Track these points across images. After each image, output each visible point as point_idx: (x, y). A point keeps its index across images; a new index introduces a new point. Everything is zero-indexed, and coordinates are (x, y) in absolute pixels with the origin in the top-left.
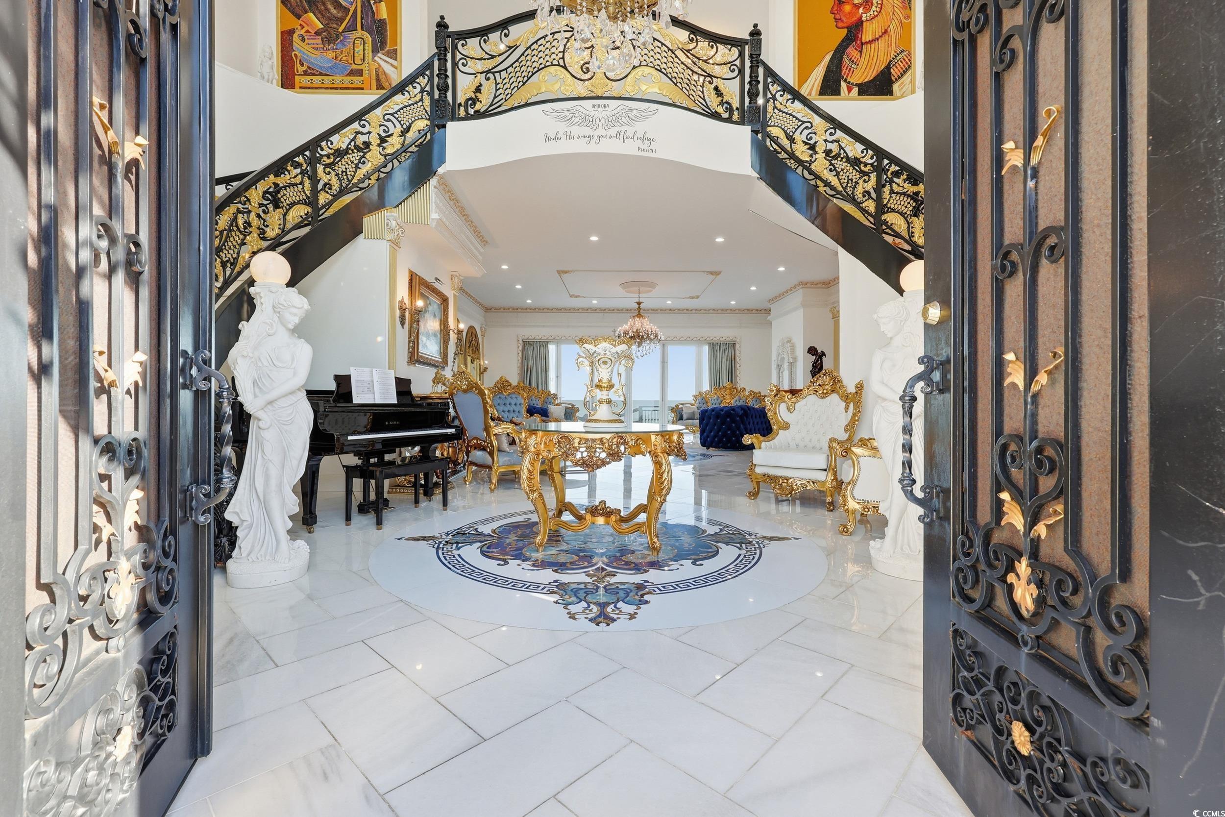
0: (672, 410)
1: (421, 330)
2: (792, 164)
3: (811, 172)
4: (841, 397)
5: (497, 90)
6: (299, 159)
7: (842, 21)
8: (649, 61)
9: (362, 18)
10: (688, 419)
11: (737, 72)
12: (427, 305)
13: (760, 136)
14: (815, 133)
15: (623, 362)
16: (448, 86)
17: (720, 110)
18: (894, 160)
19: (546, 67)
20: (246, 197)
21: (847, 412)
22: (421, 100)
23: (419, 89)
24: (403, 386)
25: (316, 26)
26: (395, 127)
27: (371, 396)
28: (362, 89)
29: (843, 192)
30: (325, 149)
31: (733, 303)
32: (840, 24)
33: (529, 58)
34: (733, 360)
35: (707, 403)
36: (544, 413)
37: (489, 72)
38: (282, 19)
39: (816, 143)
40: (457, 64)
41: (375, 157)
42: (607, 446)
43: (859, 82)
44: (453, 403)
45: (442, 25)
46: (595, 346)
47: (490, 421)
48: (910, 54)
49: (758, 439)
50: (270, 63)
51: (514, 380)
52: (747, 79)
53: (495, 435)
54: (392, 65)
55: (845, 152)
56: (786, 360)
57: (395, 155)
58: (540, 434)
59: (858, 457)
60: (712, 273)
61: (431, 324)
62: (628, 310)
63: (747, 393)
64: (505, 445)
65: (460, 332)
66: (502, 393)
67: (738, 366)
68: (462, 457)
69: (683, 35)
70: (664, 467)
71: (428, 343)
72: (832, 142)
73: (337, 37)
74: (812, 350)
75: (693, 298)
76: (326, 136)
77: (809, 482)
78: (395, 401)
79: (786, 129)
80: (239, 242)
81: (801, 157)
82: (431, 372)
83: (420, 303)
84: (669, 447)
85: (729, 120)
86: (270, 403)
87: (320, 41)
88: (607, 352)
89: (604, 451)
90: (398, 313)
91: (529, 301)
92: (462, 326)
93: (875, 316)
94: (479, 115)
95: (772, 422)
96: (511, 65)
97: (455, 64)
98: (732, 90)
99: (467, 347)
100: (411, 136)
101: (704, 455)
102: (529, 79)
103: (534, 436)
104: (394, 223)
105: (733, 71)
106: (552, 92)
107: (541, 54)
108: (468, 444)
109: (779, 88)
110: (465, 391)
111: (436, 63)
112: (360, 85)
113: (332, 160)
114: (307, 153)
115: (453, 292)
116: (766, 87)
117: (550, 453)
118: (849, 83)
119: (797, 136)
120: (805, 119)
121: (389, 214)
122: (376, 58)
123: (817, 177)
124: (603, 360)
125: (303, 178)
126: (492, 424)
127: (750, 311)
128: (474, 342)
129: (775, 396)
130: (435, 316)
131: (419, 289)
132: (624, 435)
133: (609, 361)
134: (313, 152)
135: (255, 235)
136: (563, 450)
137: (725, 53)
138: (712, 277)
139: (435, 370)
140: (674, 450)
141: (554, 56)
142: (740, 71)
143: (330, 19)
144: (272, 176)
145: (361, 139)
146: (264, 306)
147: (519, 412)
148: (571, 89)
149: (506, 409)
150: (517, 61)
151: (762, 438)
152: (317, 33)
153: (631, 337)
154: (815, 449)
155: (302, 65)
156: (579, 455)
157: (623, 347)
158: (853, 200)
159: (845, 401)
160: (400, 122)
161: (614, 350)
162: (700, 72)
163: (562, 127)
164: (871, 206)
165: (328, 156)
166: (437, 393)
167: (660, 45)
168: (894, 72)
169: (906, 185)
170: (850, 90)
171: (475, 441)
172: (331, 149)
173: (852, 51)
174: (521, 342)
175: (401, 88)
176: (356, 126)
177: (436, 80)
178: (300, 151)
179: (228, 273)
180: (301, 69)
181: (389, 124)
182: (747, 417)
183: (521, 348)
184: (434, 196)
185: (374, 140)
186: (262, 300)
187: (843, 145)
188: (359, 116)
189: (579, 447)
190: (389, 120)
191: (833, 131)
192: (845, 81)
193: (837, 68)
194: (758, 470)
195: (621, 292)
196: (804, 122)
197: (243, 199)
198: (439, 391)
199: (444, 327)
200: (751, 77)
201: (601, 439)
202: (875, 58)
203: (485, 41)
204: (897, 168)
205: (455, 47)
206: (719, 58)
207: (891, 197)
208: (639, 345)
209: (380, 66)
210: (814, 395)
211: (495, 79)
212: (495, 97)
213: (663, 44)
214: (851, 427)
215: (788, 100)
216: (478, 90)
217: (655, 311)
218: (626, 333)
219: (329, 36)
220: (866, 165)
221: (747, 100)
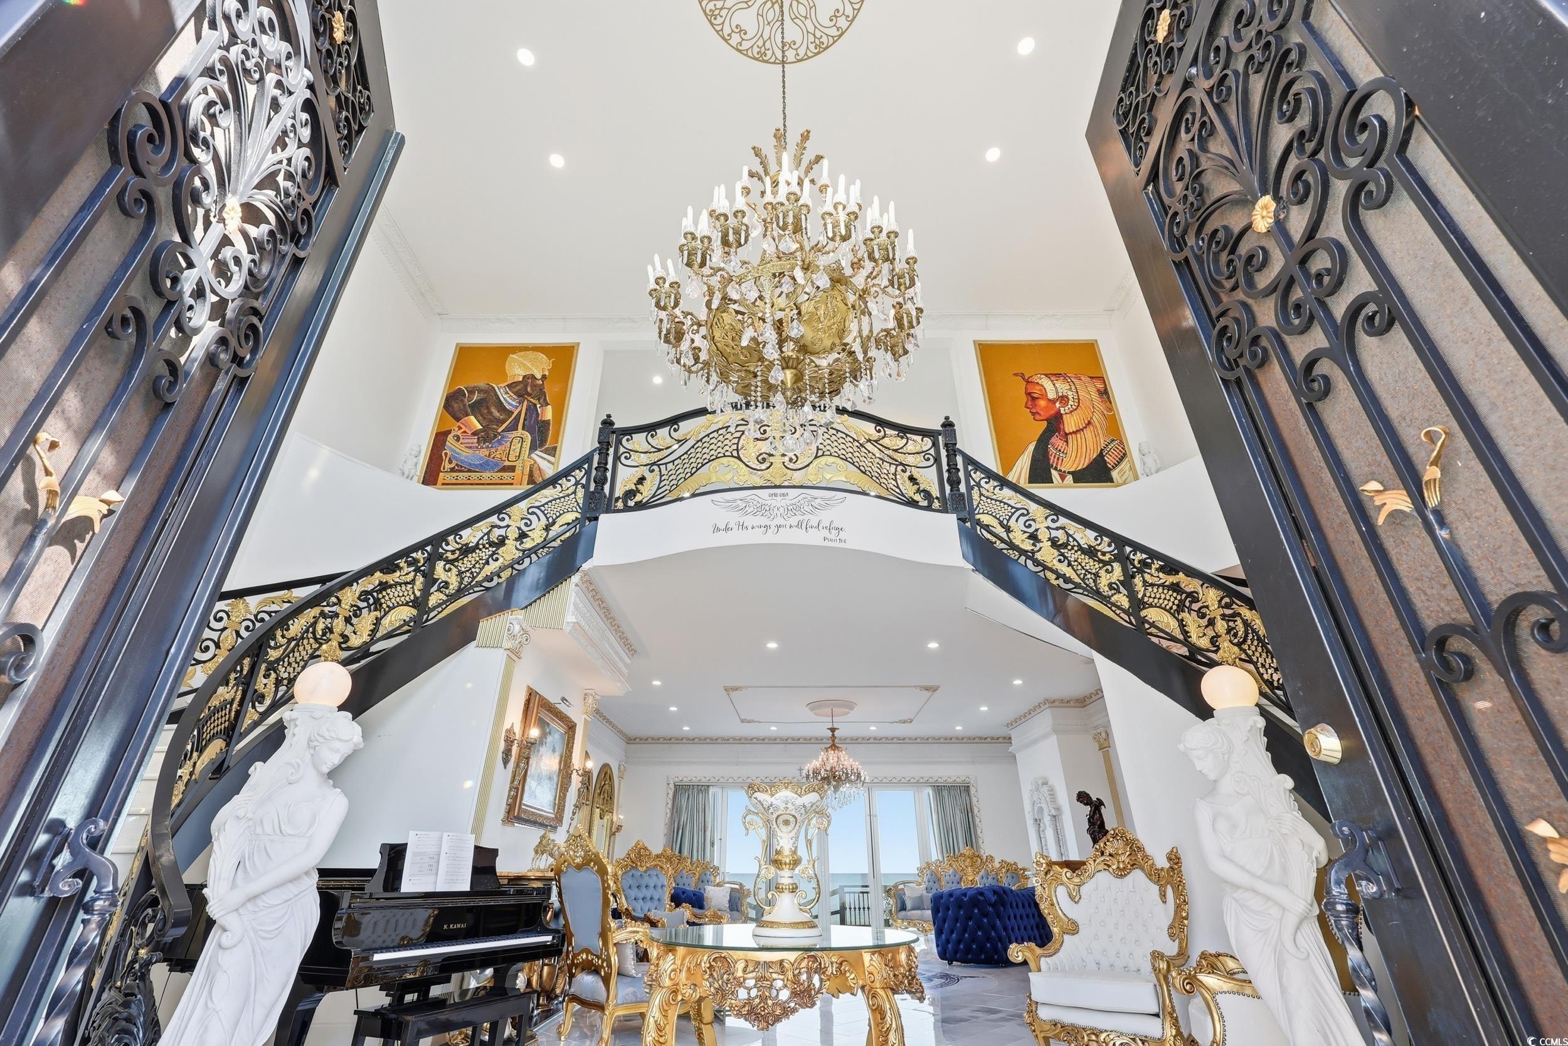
0: (888, 891)
1: (532, 770)
2: (1013, 554)
3: (1037, 563)
4: (1149, 876)
5: (661, 481)
6: (418, 555)
7: (1040, 414)
8: (832, 451)
9: (525, 420)
10: (913, 909)
11: (932, 460)
12: (544, 735)
13: (968, 524)
14: (1034, 520)
15: (814, 821)
16: (606, 479)
17: (917, 497)
18: (1137, 547)
19: (717, 458)
20: (337, 598)
21: (1164, 902)
22: (575, 493)
23: (573, 480)
24: (484, 861)
25: (475, 426)
26: (539, 520)
27: (432, 878)
28: (512, 484)
29: (1083, 584)
30: (452, 544)
31: (959, 728)
32: (1037, 417)
33: (699, 450)
34: (969, 813)
35: (939, 880)
36: (697, 901)
37: (654, 464)
38: (441, 420)
39: (1037, 530)
40: (619, 458)
41: (509, 552)
42: (790, 975)
43: (1072, 470)
44: (560, 888)
45: (607, 423)
46: (772, 795)
47: (610, 919)
48: (1121, 442)
49: (1032, 951)
50: (415, 460)
51: (657, 845)
52: (945, 467)
53: (615, 944)
54: (549, 461)
55: (1075, 540)
56: (1046, 813)
57: (532, 551)
58: (681, 951)
59: (1214, 994)
60: (927, 689)
61: (546, 762)
62: (818, 740)
63: (997, 865)
64: (631, 965)
65: (587, 774)
66: (636, 868)
67: (977, 820)
68: (560, 985)
69: (869, 428)
70: (888, 1018)
71: (539, 791)
72: (1057, 529)
73: (495, 436)
74: (1083, 797)
75: (904, 722)
76: (456, 530)
77: (1134, 1040)
78: (466, 887)
79: (998, 516)
80: (310, 652)
81: (1021, 546)
82: (534, 835)
83: (534, 733)
84: (895, 975)
85: (929, 508)
86: (253, 898)
87: (476, 441)
88: (790, 805)
89: (785, 986)
90: (502, 746)
91: (686, 728)
92: (590, 765)
93: (1181, 747)
94: (640, 506)
95: (1049, 919)
96: (680, 458)
97: (617, 458)
98: (929, 479)
99: (596, 795)
100: (555, 530)
101: (945, 976)
102: (697, 470)
103: (671, 956)
104: (517, 628)
105: (928, 459)
106: (724, 482)
107: (712, 446)
108: (573, 961)
109: (983, 476)
110: (579, 867)
111: (596, 458)
112: (510, 481)
113: (456, 555)
114: (429, 548)
115: (585, 716)
116: (968, 475)
117: (695, 991)
118: (1060, 471)
119: (1012, 523)
120: (1018, 506)
121: (513, 617)
122: (533, 455)
123: (1046, 568)
124: (784, 817)
125: (415, 575)
126: (613, 924)
127: (983, 740)
128: (607, 787)
129: (1046, 874)
130: (554, 751)
131: (537, 713)
132: (819, 954)
133: (792, 819)
134: (435, 549)
135: (335, 644)
136: (716, 985)
137: (917, 443)
138: (927, 694)
139: (540, 832)
140: (902, 982)
141: (727, 448)
142: (936, 460)
143: (491, 421)
144: (378, 574)
145: (497, 532)
146: (296, 738)
147: (659, 900)
148: (743, 479)
149: (641, 895)
150: (686, 453)
151: (1038, 951)
152: (474, 434)
153: (823, 779)
154: (1129, 973)
155: (450, 462)
156: (742, 994)
157: (813, 797)
158: (1097, 594)
159: (1157, 883)
160: (545, 515)
161: (800, 801)
162: (891, 461)
163: (733, 518)
164: (1122, 600)
165: (453, 552)
166: (539, 870)
167: (844, 436)
168: (1110, 460)
169: (1161, 575)
170: (1063, 478)
171: (584, 956)
172: (458, 543)
173: (1056, 441)
174: (672, 786)
175: (553, 481)
176: (494, 519)
177: (594, 472)
178: (420, 546)
179: (280, 694)
180: (448, 466)
181: (533, 518)
182: (1003, 905)
183: (671, 795)
184: (574, 594)
185: (513, 533)
186: (296, 731)
187: (1071, 532)
188: (499, 510)
189: (745, 979)
190: (533, 513)
191: (1055, 518)
192: (1056, 469)
193: (1044, 456)
194: (1044, 1013)
195: (810, 715)
196: (1018, 509)
197: (333, 599)
198: (542, 867)
199: (565, 765)
200: (948, 465)
201: (781, 962)
202: (1084, 446)
203: (652, 436)
204: (1144, 556)
205: (619, 442)
206: (911, 447)
207: (1146, 589)
208: (836, 788)
209: (535, 462)
210: (1107, 872)
211: (660, 471)
212: (658, 488)
213: (847, 435)
214: (1179, 927)
215: (995, 487)
216: (641, 480)
217: (855, 740)
218: (816, 772)
219: (486, 436)
220: (1104, 554)
221: (948, 488)
